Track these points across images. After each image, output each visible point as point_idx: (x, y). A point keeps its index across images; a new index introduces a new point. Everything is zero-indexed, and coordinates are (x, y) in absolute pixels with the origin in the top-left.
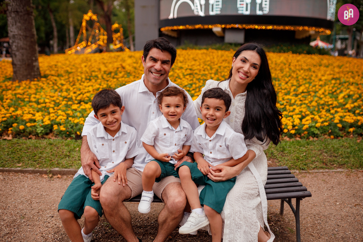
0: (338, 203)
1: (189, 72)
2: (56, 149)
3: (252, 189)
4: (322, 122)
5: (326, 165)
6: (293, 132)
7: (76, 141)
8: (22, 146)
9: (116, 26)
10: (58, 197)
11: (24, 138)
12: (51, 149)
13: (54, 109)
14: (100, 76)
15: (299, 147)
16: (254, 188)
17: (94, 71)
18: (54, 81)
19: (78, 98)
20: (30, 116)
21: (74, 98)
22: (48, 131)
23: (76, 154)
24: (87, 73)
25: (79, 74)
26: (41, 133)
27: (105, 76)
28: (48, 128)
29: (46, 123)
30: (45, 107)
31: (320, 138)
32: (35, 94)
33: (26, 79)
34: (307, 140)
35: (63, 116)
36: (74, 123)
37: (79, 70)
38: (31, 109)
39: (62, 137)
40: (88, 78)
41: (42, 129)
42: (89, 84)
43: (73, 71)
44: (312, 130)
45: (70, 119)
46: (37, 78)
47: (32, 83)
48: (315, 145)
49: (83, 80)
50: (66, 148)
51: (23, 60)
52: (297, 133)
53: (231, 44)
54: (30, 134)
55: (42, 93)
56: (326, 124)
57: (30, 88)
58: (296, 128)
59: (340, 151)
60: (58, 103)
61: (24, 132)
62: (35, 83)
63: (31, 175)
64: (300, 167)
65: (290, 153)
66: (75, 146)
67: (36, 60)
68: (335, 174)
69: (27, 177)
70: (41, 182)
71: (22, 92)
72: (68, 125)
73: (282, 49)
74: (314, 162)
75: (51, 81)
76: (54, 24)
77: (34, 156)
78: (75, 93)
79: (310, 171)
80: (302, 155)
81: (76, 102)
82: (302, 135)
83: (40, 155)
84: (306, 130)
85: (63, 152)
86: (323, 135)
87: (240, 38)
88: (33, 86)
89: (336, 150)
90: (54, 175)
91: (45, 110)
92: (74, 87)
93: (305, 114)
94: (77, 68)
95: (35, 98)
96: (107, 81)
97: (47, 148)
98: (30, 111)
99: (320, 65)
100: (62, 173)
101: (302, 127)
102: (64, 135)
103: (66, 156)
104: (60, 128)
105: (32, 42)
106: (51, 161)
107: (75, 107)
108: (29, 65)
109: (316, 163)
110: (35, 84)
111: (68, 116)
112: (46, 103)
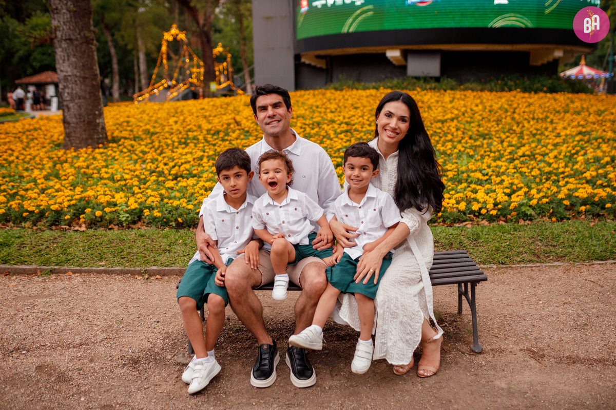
0: (541, 302)
1: (344, 127)
2: (149, 242)
3: (412, 273)
4: (540, 199)
5: (538, 257)
6: (494, 212)
7: (178, 232)
8: (102, 239)
9: (219, 49)
10: (161, 301)
11: (102, 229)
12: (143, 242)
13: (140, 188)
14: (201, 137)
15: (501, 234)
16: (415, 272)
17: (190, 130)
18: (129, 148)
19: (173, 172)
20: (108, 198)
21: (166, 172)
22: (136, 219)
23: (179, 249)
24: (180, 133)
25: (167, 135)
26: (125, 220)
27: (209, 138)
28: (135, 214)
29: (133, 207)
30: (125, 185)
31: (535, 222)
32: (106, 167)
33: (87, 146)
34: (516, 224)
35: (156, 197)
36: (172, 206)
37: (167, 129)
38: (106, 189)
39: (156, 225)
40: (183, 140)
41: (128, 215)
42: (186, 150)
43: (158, 130)
44: (523, 209)
45: (166, 200)
46: (102, 143)
47: (97, 151)
48: (526, 231)
49: (176, 144)
50: (165, 240)
51: (80, 115)
52: (501, 214)
53: (418, 78)
54: (111, 222)
55: (116, 166)
56: (545, 200)
57: (94, 159)
58: (500, 206)
59: (562, 239)
60: (144, 179)
61: (101, 221)
62: (101, 150)
63: (120, 277)
64: (500, 260)
65: (487, 242)
66: (177, 238)
67: (101, 114)
68: (549, 268)
69: (115, 279)
70: (135, 284)
71: (85, 164)
72: (164, 209)
73: (506, 85)
74: (521, 253)
75: (125, 147)
76: (113, 51)
77: (121, 252)
78: (165, 164)
79: (514, 266)
80: (503, 245)
81: (171, 177)
82: (509, 216)
83: (129, 250)
84: (515, 209)
85: (160, 246)
86: (540, 216)
87: (432, 67)
88: (99, 157)
89: (555, 237)
90: (150, 275)
91: (127, 189)
92: (164, 155)
93: (517, 188)
94: (163, 126)
95: (106, 173)
96: (214, 145)
97: (138, 241)
98: (106, 191)
99: (566, 112)
100: (163, 274)
101: (509, 206)
102: (159, 223)
103: (165, 251)
104: (153, 214)
105: (93, 86)
106: (145, 257)
107: (170, 184)
108: (89, 123)
109: (524, 255)
110: (101, 153)
111: (162, 197)
112: (125, 180)
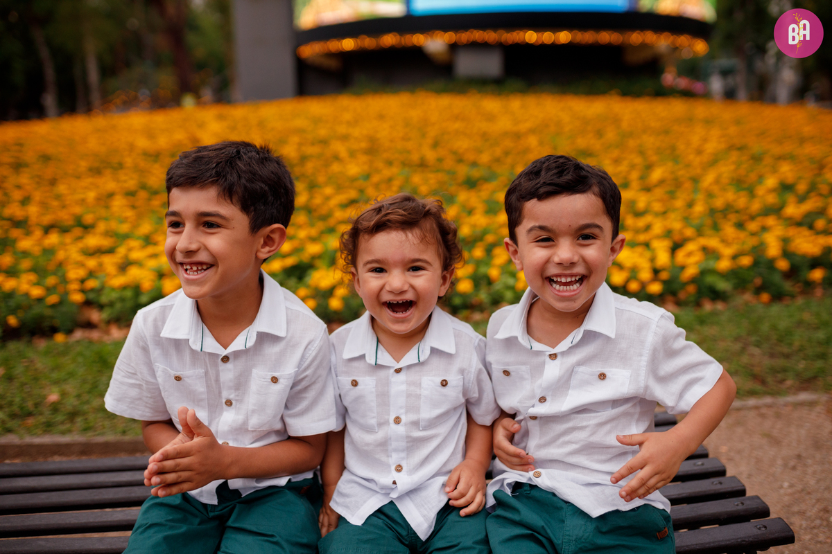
4: (734, 257)
5: (763, 382)
6: (655, 288)
31: (733, 303)
34: (697, 311)
44: (710, 279)
48: (723, 324)
52: (668, 291)
56: (746, 261)
58: (664, 275)
59: (797, 339)
68: (794, 409)
76: (45, 51)
82: (682, 294)
84: (694, 280)
86: (739, 291)
87: (492, 65)
93: (682, 237)
101: (680, 274)
